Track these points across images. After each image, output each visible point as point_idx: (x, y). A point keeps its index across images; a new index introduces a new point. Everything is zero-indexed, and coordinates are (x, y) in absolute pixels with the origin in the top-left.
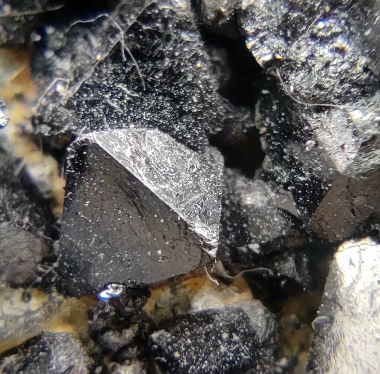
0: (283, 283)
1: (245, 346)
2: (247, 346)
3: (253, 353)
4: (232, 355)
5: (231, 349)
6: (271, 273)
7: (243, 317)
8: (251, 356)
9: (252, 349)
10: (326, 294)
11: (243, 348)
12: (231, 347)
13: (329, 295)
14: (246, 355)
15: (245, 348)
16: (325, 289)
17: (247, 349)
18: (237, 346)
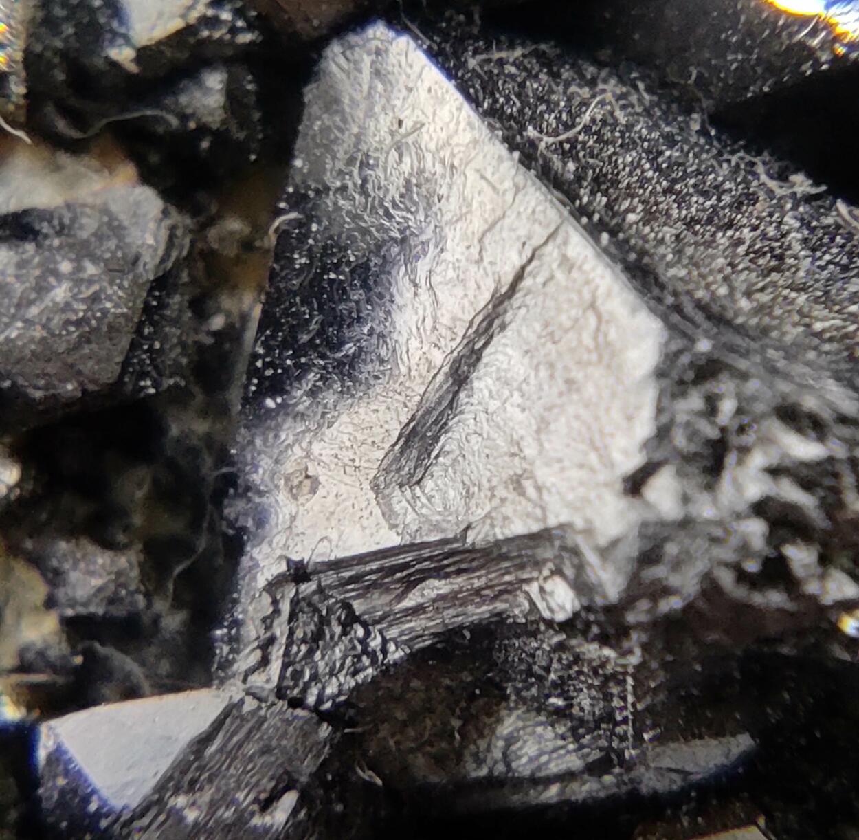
0: (205, 144)
1: (116, 288)
2: (121, 287)
3: (134, 302)
4: (84, 307)
5: (81, 296)
6: (174, 122)
7: (109, 224)
8: (129, 308)
9: (133, 293)
10: (298, 163)
11: (109, 292)
12: (80, 292)
13: (304, 165)
14: (116, 306)
15: (115, 293)
16: (296, 153)
17: (120, 293)
18: (96, 287)
